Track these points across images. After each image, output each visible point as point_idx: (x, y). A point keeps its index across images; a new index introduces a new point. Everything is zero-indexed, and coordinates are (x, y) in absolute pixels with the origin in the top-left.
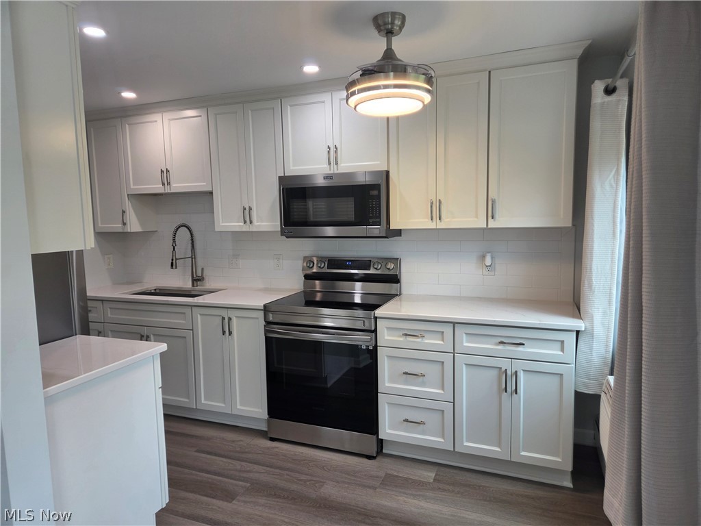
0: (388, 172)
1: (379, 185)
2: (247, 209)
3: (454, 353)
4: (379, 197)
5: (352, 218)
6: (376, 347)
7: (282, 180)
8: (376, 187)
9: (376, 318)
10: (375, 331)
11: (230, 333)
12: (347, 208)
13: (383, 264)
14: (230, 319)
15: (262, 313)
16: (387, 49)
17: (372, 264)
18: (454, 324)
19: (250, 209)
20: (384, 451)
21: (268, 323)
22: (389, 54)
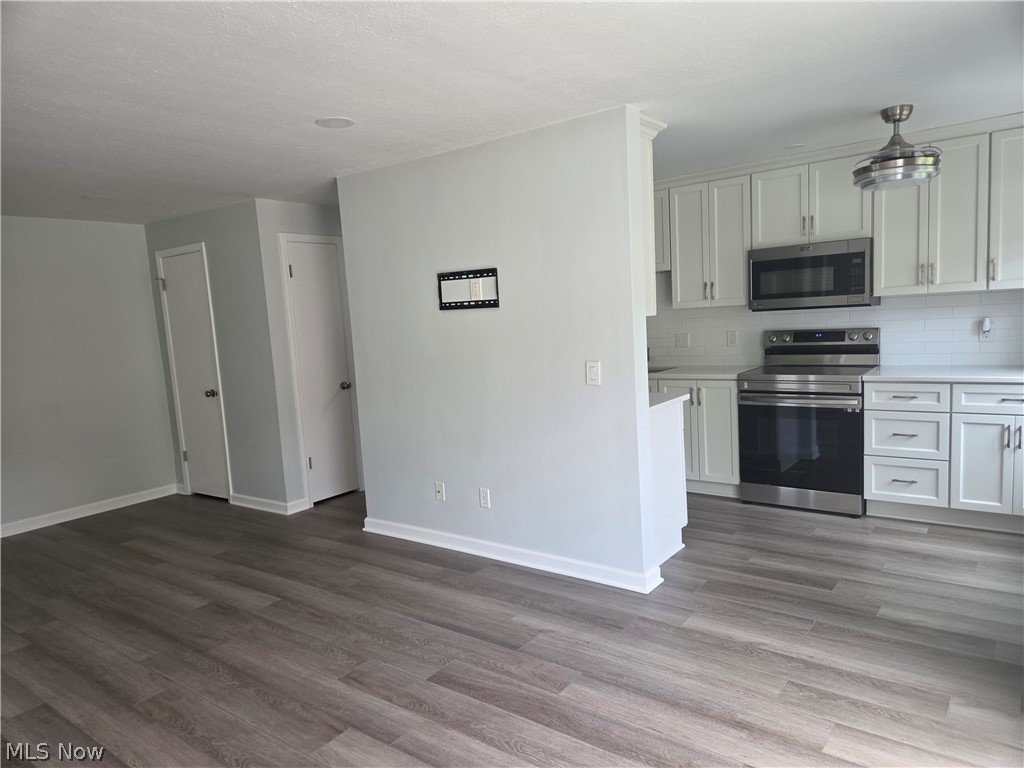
0: (872, 239)
1: (863, 253)
2: (709, 284)
3: (951, 413)
4: (863, 264)
5: (831, 288)
6: (862, 410)
7: (751, 254)
8: (862, 255)
9: (863, 382)
10: (862, 395)
11: (699, 403)
12: (827, 277)
13: (861, 334)
14: (699, 390)
15: (735, 383)
16: (895, 135)
17: (847, 335)
18: (952, 384)
19: (712, 284)
20: (868, 514)
21: (741, 391)
22: (895, 141)
